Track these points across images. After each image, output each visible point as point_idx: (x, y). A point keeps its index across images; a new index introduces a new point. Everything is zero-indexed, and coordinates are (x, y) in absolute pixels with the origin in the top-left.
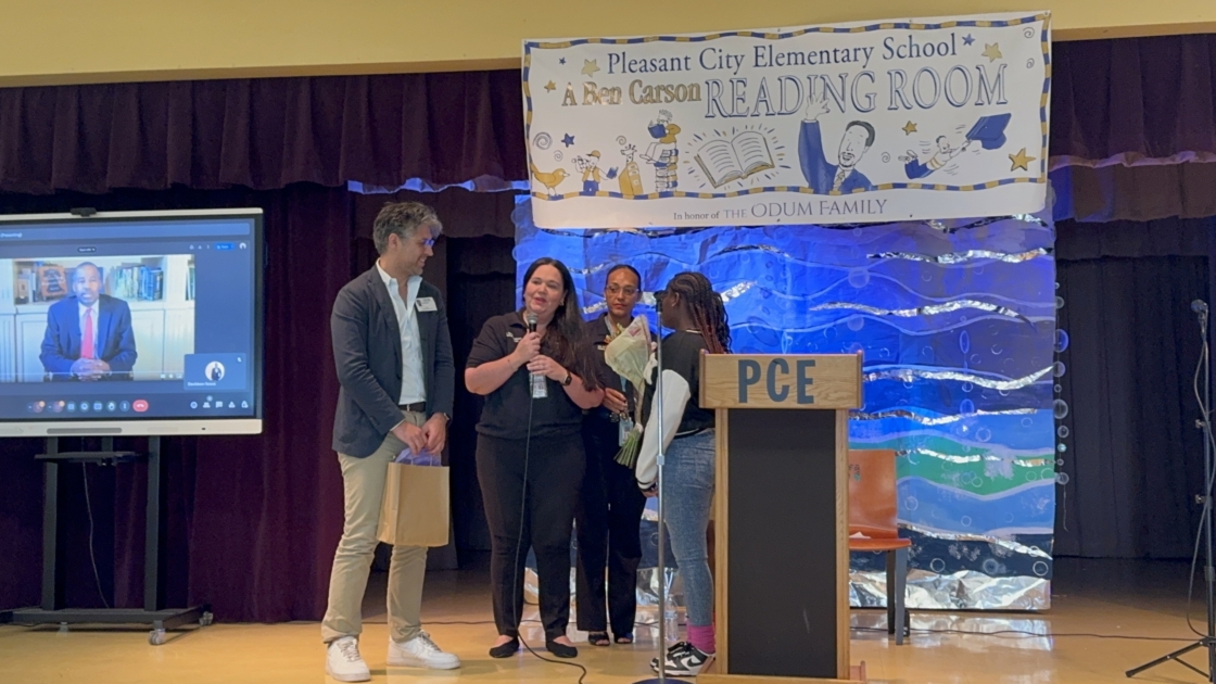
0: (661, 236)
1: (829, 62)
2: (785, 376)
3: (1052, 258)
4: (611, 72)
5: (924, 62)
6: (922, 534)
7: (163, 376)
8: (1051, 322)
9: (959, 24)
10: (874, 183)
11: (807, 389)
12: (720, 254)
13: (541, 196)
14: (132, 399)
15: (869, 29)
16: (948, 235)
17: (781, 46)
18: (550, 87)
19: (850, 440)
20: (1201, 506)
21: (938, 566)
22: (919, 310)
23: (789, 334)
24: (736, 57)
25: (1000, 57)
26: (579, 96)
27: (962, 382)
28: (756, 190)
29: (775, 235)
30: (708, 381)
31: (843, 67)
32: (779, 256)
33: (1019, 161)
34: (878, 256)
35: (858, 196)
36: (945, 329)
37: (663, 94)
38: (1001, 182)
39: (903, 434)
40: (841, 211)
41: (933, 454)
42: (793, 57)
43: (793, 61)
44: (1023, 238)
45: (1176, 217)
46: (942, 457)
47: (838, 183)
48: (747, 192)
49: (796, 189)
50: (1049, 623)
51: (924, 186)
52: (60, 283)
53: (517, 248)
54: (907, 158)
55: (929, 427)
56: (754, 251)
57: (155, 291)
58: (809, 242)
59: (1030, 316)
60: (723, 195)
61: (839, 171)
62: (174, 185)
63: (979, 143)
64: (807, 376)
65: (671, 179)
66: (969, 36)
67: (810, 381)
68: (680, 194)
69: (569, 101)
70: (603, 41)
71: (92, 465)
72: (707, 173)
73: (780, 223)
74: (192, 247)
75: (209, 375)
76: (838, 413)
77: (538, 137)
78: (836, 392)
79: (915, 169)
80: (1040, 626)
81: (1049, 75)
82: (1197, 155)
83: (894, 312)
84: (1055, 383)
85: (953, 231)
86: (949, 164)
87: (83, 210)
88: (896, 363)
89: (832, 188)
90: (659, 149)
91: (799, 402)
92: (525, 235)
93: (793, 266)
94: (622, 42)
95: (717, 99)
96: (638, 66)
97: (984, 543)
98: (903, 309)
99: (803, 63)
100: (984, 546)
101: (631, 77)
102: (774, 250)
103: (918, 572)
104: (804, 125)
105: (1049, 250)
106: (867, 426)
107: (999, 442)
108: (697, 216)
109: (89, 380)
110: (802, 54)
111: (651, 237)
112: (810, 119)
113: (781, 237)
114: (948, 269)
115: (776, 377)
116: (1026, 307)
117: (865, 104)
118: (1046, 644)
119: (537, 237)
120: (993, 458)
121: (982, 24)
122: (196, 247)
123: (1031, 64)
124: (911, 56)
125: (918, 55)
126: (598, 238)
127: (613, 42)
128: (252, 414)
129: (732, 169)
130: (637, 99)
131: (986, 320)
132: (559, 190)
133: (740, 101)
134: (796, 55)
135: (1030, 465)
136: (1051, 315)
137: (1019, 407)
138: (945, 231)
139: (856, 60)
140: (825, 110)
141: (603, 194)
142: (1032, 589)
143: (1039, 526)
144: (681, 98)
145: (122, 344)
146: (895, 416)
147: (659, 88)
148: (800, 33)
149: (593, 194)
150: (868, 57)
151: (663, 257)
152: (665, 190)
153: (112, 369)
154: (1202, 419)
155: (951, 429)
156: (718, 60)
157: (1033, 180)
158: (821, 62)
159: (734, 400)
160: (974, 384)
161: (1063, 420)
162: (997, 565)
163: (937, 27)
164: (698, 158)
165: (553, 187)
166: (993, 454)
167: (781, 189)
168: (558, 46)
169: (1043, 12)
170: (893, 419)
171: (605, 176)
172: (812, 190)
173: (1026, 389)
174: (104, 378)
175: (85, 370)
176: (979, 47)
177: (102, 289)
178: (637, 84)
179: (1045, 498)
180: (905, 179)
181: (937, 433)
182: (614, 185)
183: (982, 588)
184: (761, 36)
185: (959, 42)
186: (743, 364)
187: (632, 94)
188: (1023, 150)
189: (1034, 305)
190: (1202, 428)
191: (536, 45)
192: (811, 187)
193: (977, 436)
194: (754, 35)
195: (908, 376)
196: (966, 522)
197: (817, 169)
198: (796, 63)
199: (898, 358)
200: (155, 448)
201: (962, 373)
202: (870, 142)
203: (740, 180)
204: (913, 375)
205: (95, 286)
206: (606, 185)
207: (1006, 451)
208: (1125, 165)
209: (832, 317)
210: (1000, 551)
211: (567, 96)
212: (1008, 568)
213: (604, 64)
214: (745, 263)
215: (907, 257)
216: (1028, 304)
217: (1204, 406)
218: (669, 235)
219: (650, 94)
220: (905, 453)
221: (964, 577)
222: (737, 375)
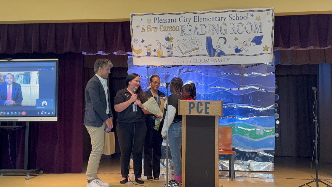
0: (168, 68)
1: (214, 21)
2: (201, 106)
3: (274, 75)
4: (155, 23)
5: (240, 21)
6: (239, 150)
7: (30, 105)
8: (274, 92)
9: (250, 11)
10: (226, 54)
11: (207, 110)
12: (184, 73)
13: (135, 56)
14: (21, 111)
15: (225, 12)
16: (246, 68)
17: (201, 16)
18: (138, 26)
19: (219, 124)
20: (314, 143)
21: (243, 159)
22: (238, 89)
23: (203, 95)
24: (189, 19)
25: (261, 20)
26: (146, 29)
27: (250, 108)
28: (194, 56)
29: (199, 68)
30: (180, 108)
31: (218, 22)
32: (200, 73)
33: (265, 48)
34: (227, 74)
35: (222, 57)
36: (245, 94)
37: (169, 29)
38: (261, 54)
39: (234, 123)
40: (217, 61)
41: (242, 128)
42: (204, 19)
43: (204, 20)
44: (267, 69)
45: (308, 64)
46: (244, 129)
47: (216, 54)
48: (191, 56)
49: (205, 55)
50: (273, 175)
51: (240, 55)
52: (2, 79)
53: (128, 70)
54: (235, 47)
55: (241, 121)
56: (193, 72)
57: (28, 82)
58: (208, 70)
59: (268, 90)
60: (185, 57)
61: (217, 50)
62: (34, 52)
63: (255, 43)
64: (208, 106)
65: (171, 52)
66: (252, 14)
67: (208, 108)
68: (173, 56)
69: (143, 30)
70: (153, 14)
71: (10, 129)
72: (181, 51)
73: (201, 65)
74: (38, 69)
75: (43, 105)
76: (216, 117)
77: (135, 40)
78: (215, 111)
79: (237, 50)
80: (271, 175)
81: (274, 25)
82: (314, 47)
83: (232, 89)
84: (275, 109)
85: (247, 67)
86: (247, 49)
87: (9, 59)
88: (232, 103)
89: (215, 55)
90: (168, 44)
91: (205, 114)
92: (131, 67)
93: (204, 76)
94: (158, 14)
95: (184, 30)
96: (162, 21)
97: (256, 153)
98: (234, 88)
99: (207, 21)
100: (256, 154)
101: (160, 24)
102: (199, 72)
103: (238, 160)
104: (207, 38)
105: (273, 73)
106: (224, 120)
107: (260, 125)
108: (178, 62)
109: (9, 106)
110: (207, 18)
111: (166, 68)
112: (209, 36)
113: (201, 68)
114: (246, 77)
115: (199, 107)
116: (267, 88)
117: (224, 32)
118: (272, 180)
119: (134, 67)
120: (258, 129)
121: (256, 11)
122: (40, 69)
123: (269, 22)
124: (236, 19)
125: (238, 19)
126: (151, 68)
127: (155, 14)
128: (55, 116)
129: (187, 49)
130: (162, 30)
131: (256, 91)
132: (140, 55)
133: (190, 31)
134: (205, 19)
135: (268, 131)
136: (274, 90)
137: (265, 115)
138: (245, 67)
139: (221, 20)
140: (213, 34)
141: (152, 56)
142: (269, 165)
143: (270, 148)
144: (174, 30)
145: (18, 96)
146: (231, 117)
147: (168, 27)
148: (206, 13)
149: (149, 56)
150: (225, 20)
151: (169, 73)
152: (169, 55)
153: (16, 103)
154: (315, 119)
155: (247, 121)
156: (184, 20)
157: (269, 54)
158: (212, 21)
159: (187, 113)
160: (253, 109)
161: (277, 119)
162: (259, 159)
163: (244, 11)
164: (178, 47)
165: (139, 54)
166: (258, 128)
167: (201, 55)
168: (140, 15)
169: (272, 8)
170: (231, 118)
171: (153, 51)
172: (209, 56)
173: (267, 110)
174: (14, 105)
175: (8, 103)
176: (255, 17)
177: (14, 81)
178: (162, 26)
179: (272, 140)
180: (234, 53)
181: (242, 122)
182: (155, 54)
183: (255, 165)
184: (196, 13)
185: (249, 16)
186: (190, 103)
187: (160, 29)
188: (267, 45)
189: (269, 87)
190: (315, 122)
191: (134, 15)
192: (209, 55)
193: (254, 123)
194: (194, 13)
195: (235, 106)
196: (251, 147)
197: (211, 50)
198: (205, 21)
199: (232, 101)
200: (28, 125)
201: (249, 106)
202: (225, 43)
203: (190, 53)
204: (237, 106)
205: (11, 80)
206: (153, 53)
207: (262, 127)
208: (294, 50)
209: (215, 90)
210: (260, 155)
211: (142, 29)
212: (262, 160)
213: (153, 20)
214: (191, 75)
215: (235, 74)
216: (268, 87)
217: (315, 116)
218: (170, 67)
219: (165, 29)
220: (234, 128)
221: (250, 162)
222: (188, 106)
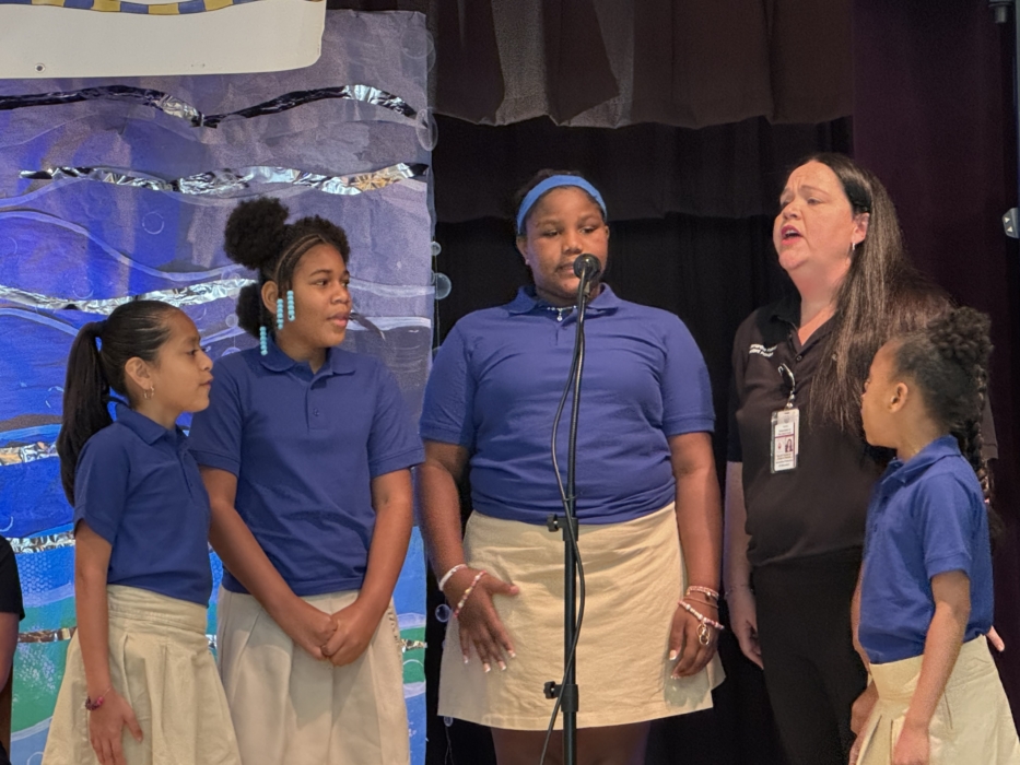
16: (203, 129)
34: (47, 176)
44: (364, 142)
51: (71, 2)
59: (378, 315)
83: (79, 303)
85: (212, 122)
105: (418, 170)
114: (186, 204)
116: (370, 296)
136: (423, 315)
138: (196, 122)
189: (387, 291)
215: (108, 178)
216: (374, 289)
